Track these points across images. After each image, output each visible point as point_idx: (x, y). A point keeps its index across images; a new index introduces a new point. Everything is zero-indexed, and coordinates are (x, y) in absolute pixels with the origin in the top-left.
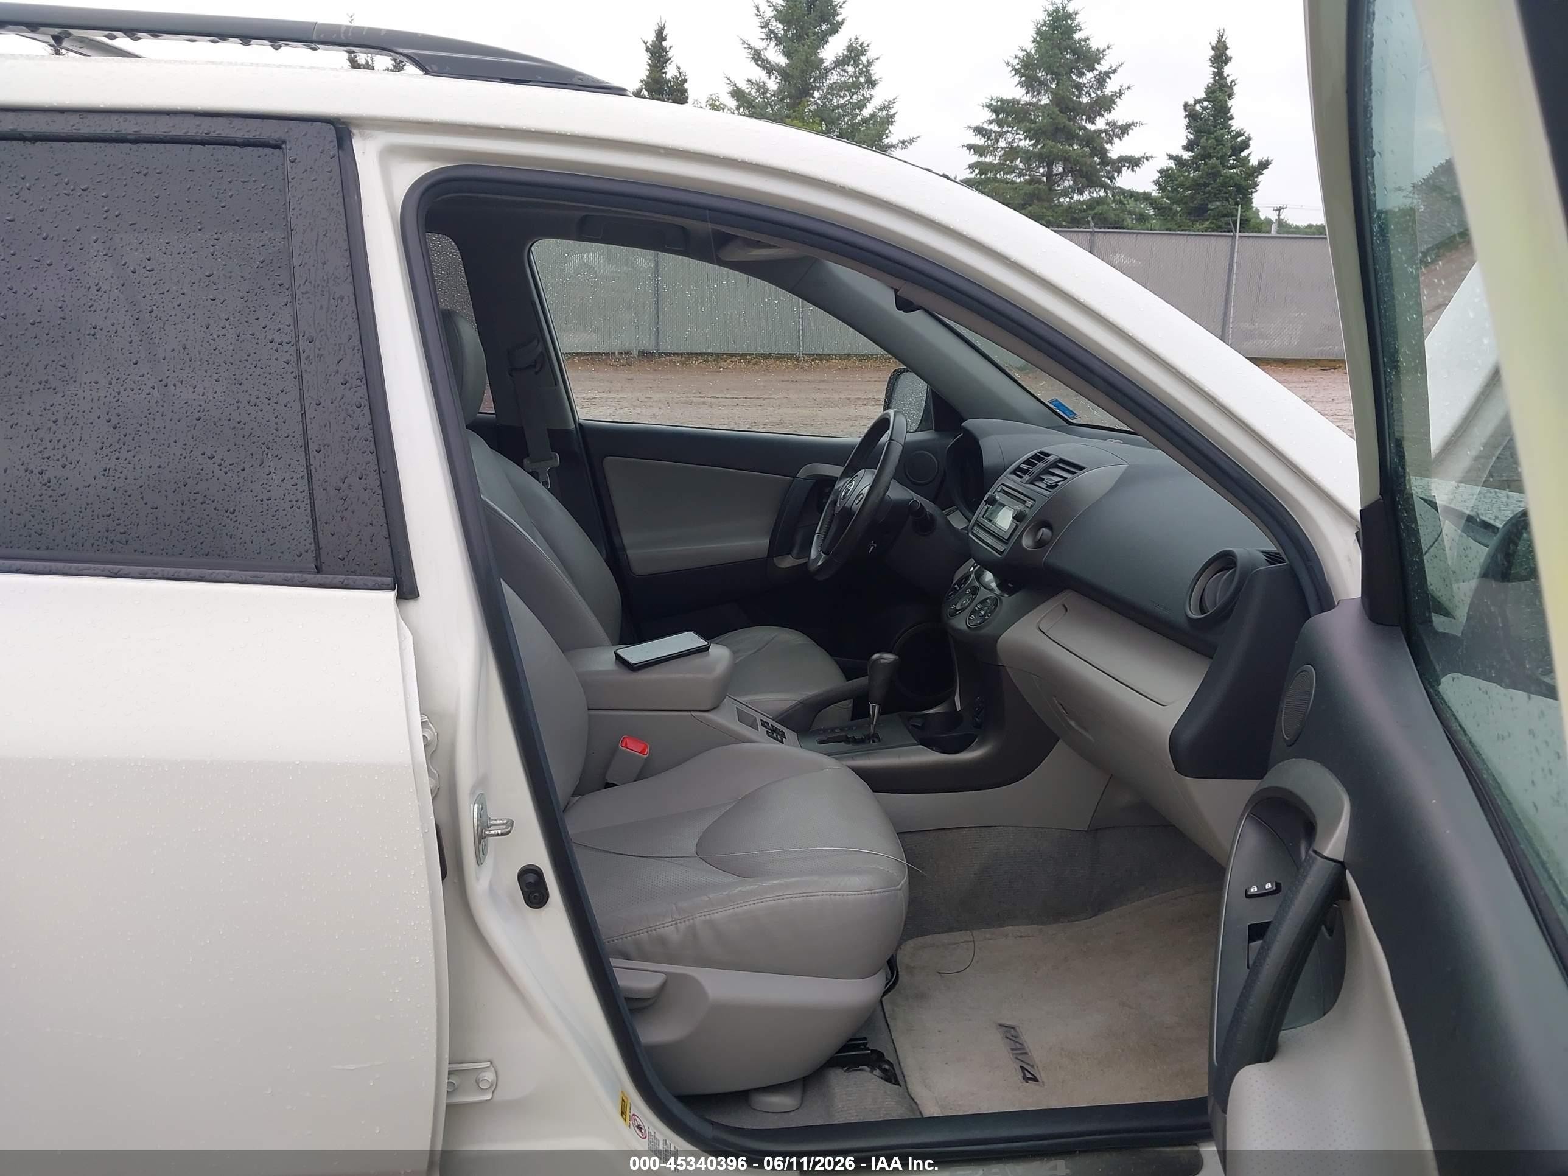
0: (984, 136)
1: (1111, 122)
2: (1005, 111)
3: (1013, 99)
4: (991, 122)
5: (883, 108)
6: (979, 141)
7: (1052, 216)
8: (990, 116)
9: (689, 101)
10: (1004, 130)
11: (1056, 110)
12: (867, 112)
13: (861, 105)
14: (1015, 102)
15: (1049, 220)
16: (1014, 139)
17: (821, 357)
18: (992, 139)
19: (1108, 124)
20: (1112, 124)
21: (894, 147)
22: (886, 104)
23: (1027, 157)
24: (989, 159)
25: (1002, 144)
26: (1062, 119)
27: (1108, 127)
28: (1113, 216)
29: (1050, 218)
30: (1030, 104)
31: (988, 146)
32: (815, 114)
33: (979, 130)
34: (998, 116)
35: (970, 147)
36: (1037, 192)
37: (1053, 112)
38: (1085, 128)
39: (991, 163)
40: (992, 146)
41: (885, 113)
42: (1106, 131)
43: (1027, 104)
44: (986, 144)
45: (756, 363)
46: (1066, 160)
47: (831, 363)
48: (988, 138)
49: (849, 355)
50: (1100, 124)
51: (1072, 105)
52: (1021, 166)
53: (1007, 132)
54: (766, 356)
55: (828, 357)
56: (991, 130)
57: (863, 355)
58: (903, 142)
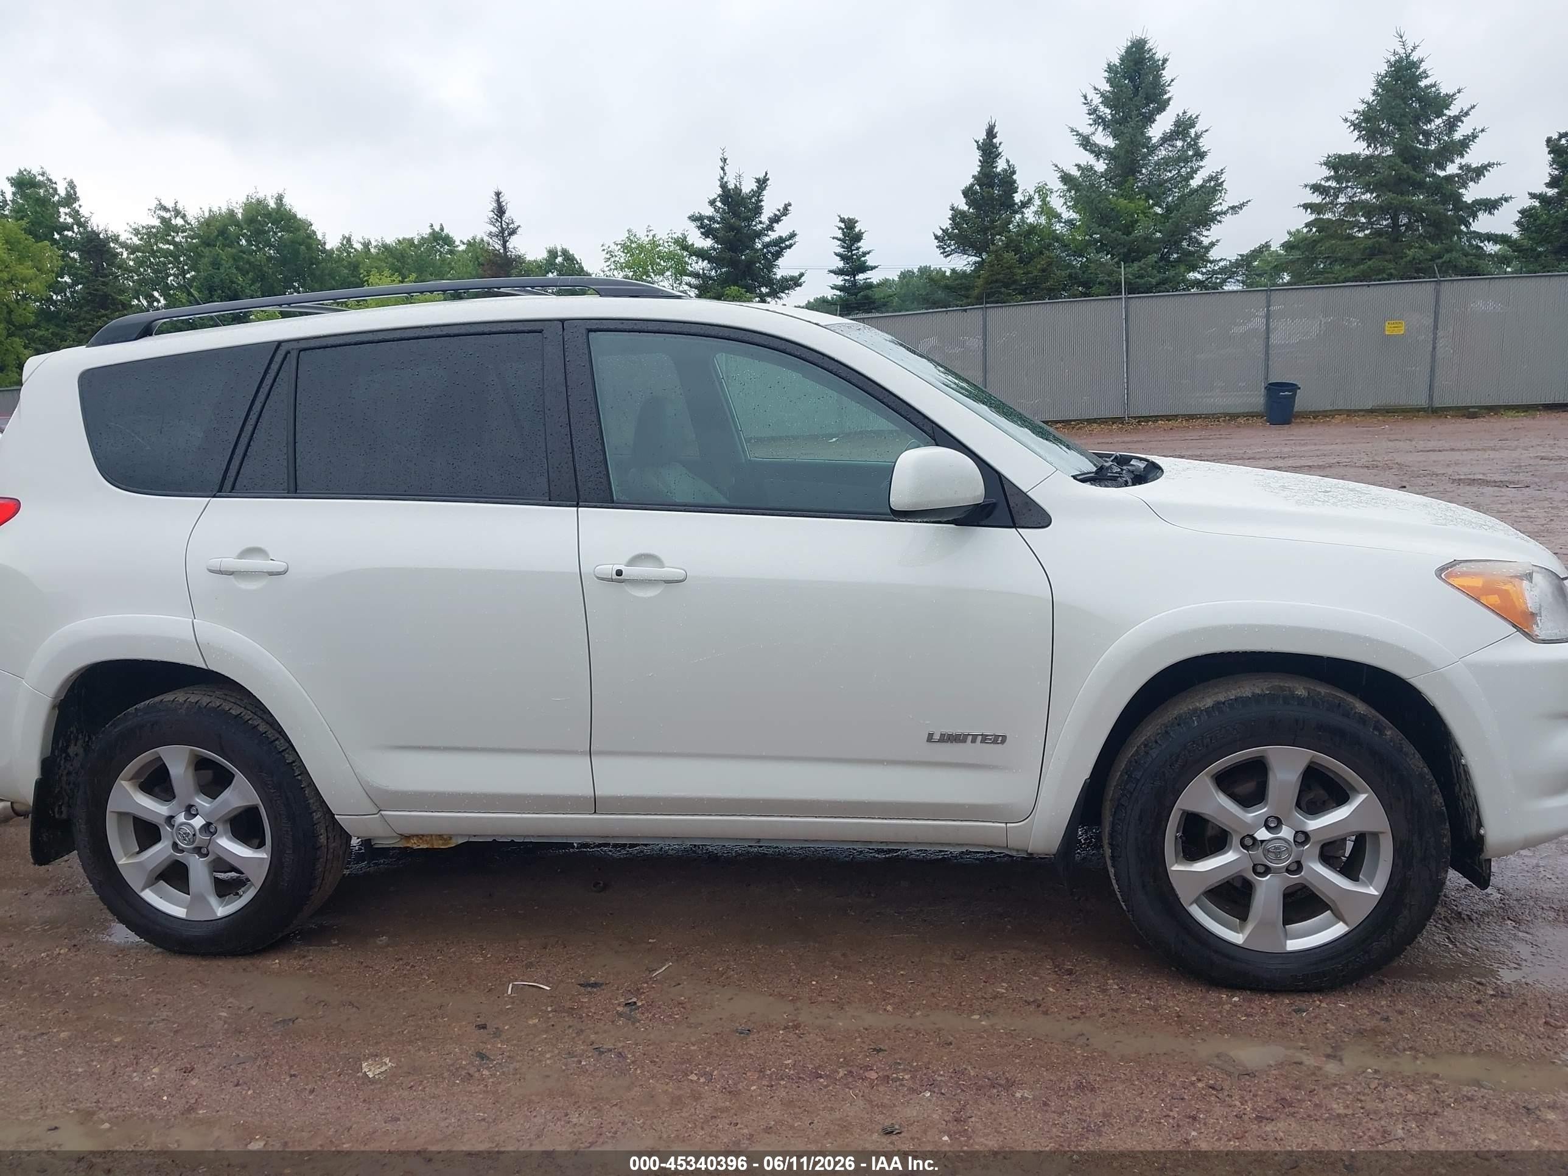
0: (1321, 193)
1: (1465, 166)
2: (1340, 165)
3: (1352, 154)
4: (1328, 179)
5: (1211, 178)
6: (1316, 199)
7: (1395, 268)
8: (1326, 172)
9: (1018, 190)
10: (1344, 185)
11: (1399, 161)
12: (1195, 183)
13: (1190, 176)
14: (1354, 157)
15: (1391, 273)
16: (1355, 193)
17: (1147, 419)
18: (1331, 196)
19: (1461, 168)
20: (1466, 168)
21: (1225, 213)
22: (1214, 174)
23: (1368, 210)
24: (1328, 216)
25: (1342, 199)
26: (1407, 169)
27: (1460, 172)
28: (1465, 263)
29: (1392, 271)
30: (1372, 156)
31: (1326, 204)
32: (1142, 189)
33: (1316, 188)
34: (1336, 172)
35: (1306, 206)
36: (1377, 246)
37: (1396, 164)
38: (1434, 175)
39: (1329, 220)
40: (1331, 203)
41: (1212, 183)
42: (1458, 175)
43: (1368, 158)
44: (1324, 201)
45: (1080, 428)
46: (1410, 210)
47: (1157, 425)
48: (1327, 195)
49: (1176, 416)
50: (1452, 169)
51: (1417, 153)
52: (1363, 220)
53: (1347, 187)
54: (1090, 421)
55: (1156, 418)
56: (1330, 186)
57: (1189, 415)
58: (1233, 208)
